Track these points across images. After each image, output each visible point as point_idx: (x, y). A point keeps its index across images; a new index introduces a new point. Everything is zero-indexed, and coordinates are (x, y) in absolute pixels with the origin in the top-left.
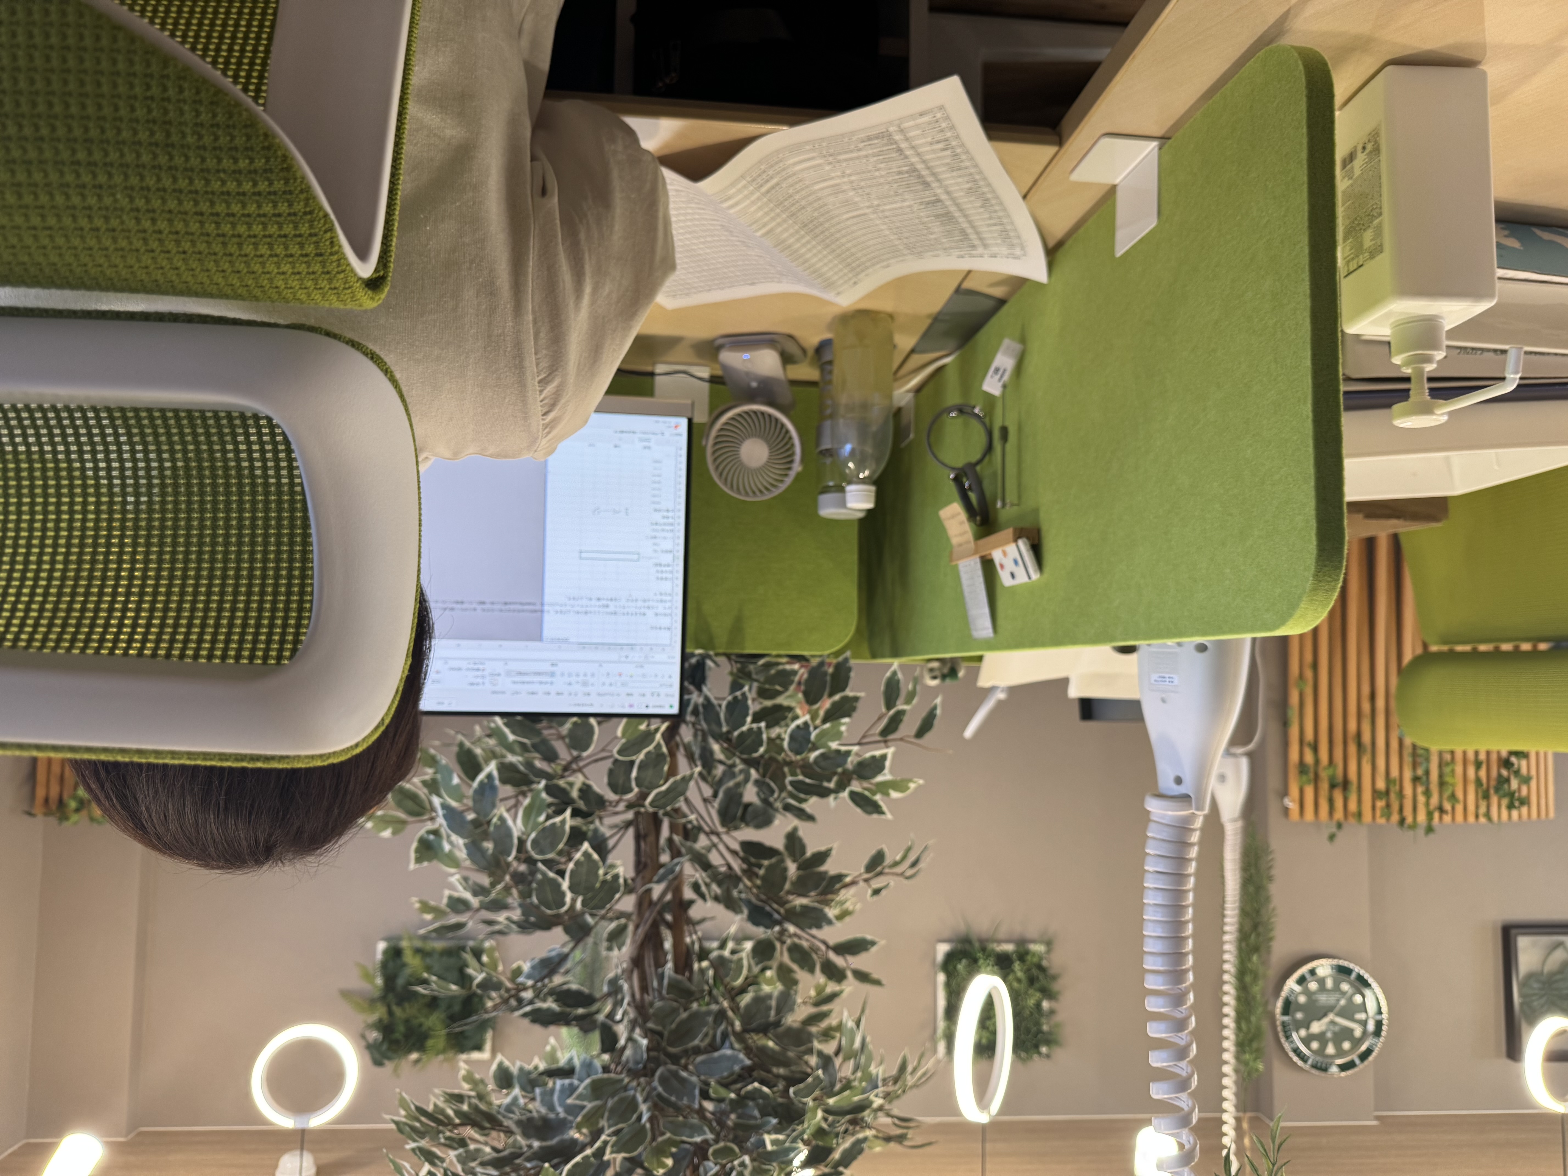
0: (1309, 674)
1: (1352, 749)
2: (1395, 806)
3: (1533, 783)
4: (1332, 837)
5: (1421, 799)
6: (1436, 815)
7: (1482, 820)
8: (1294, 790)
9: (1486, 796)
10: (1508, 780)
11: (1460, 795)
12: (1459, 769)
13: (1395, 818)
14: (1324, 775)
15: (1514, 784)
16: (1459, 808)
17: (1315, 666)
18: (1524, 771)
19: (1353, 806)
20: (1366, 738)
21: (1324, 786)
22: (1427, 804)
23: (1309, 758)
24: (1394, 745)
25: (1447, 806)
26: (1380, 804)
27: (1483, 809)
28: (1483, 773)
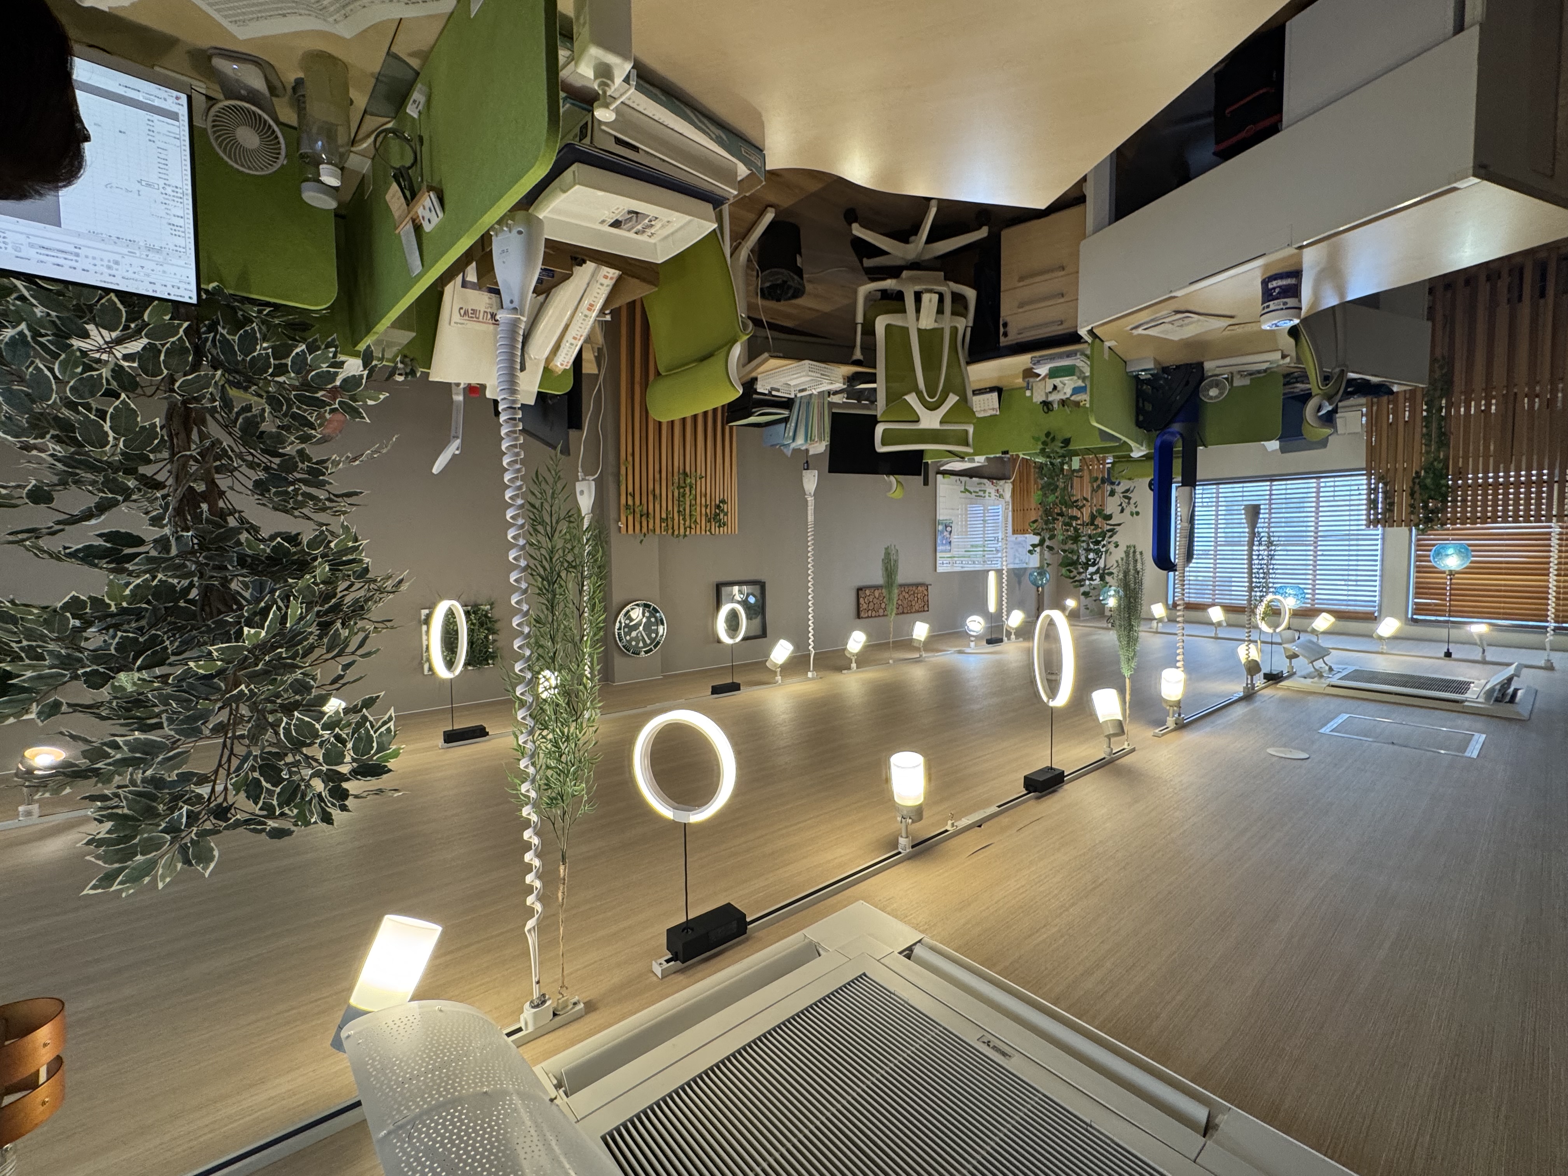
0: (630, 458)
1: (651, 498)
2: (670, 526)
3: (729, 514)
4: (641, 542)
5: (682, 522)
6: (688, 529)
7: (708, 533)
8: (623, 518)
9: (710, 521)
10: (719, 515)
11: (698, 521)
12: (698, 509)
13: (670, 531)
14: (637, 510)
15: (722, 516)
16: (698, 527)
17: (633, 455)
18: (726, 510)
19: (651, 526)
20: (657, 492)
21: (638, 516)
22: (684, 524)
23: (630, 502)
24: (670, 496)
25: (693, 526)
26: (663, 525)
27: (708, 528)
28: (708, 511)
